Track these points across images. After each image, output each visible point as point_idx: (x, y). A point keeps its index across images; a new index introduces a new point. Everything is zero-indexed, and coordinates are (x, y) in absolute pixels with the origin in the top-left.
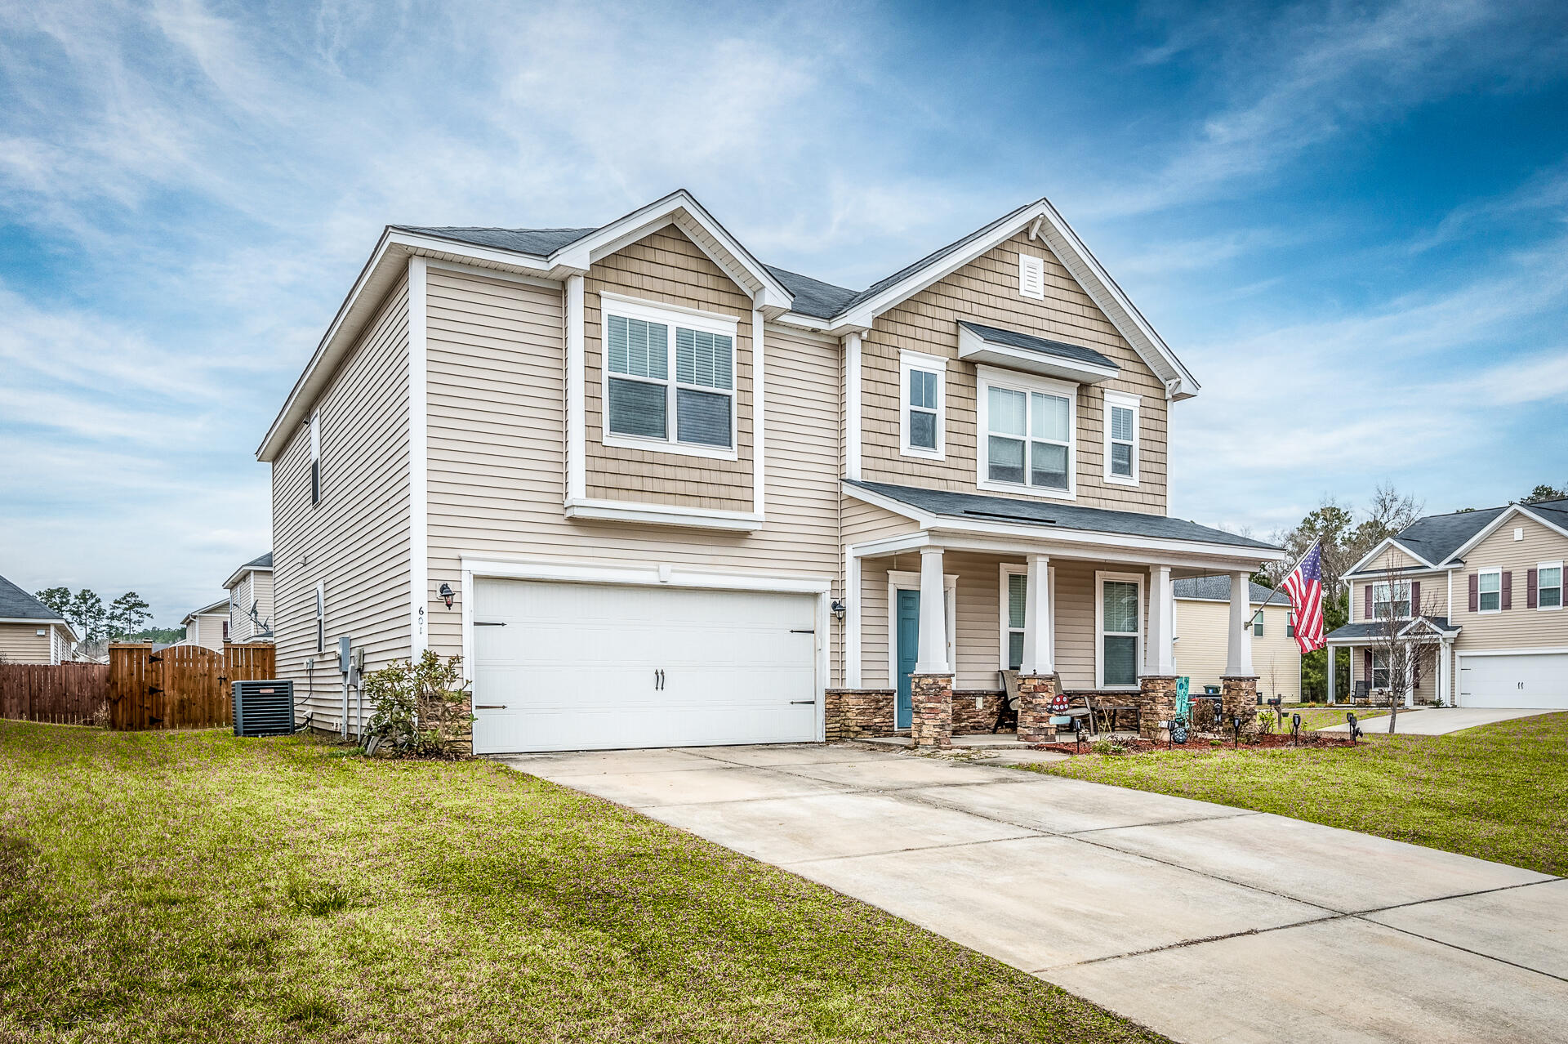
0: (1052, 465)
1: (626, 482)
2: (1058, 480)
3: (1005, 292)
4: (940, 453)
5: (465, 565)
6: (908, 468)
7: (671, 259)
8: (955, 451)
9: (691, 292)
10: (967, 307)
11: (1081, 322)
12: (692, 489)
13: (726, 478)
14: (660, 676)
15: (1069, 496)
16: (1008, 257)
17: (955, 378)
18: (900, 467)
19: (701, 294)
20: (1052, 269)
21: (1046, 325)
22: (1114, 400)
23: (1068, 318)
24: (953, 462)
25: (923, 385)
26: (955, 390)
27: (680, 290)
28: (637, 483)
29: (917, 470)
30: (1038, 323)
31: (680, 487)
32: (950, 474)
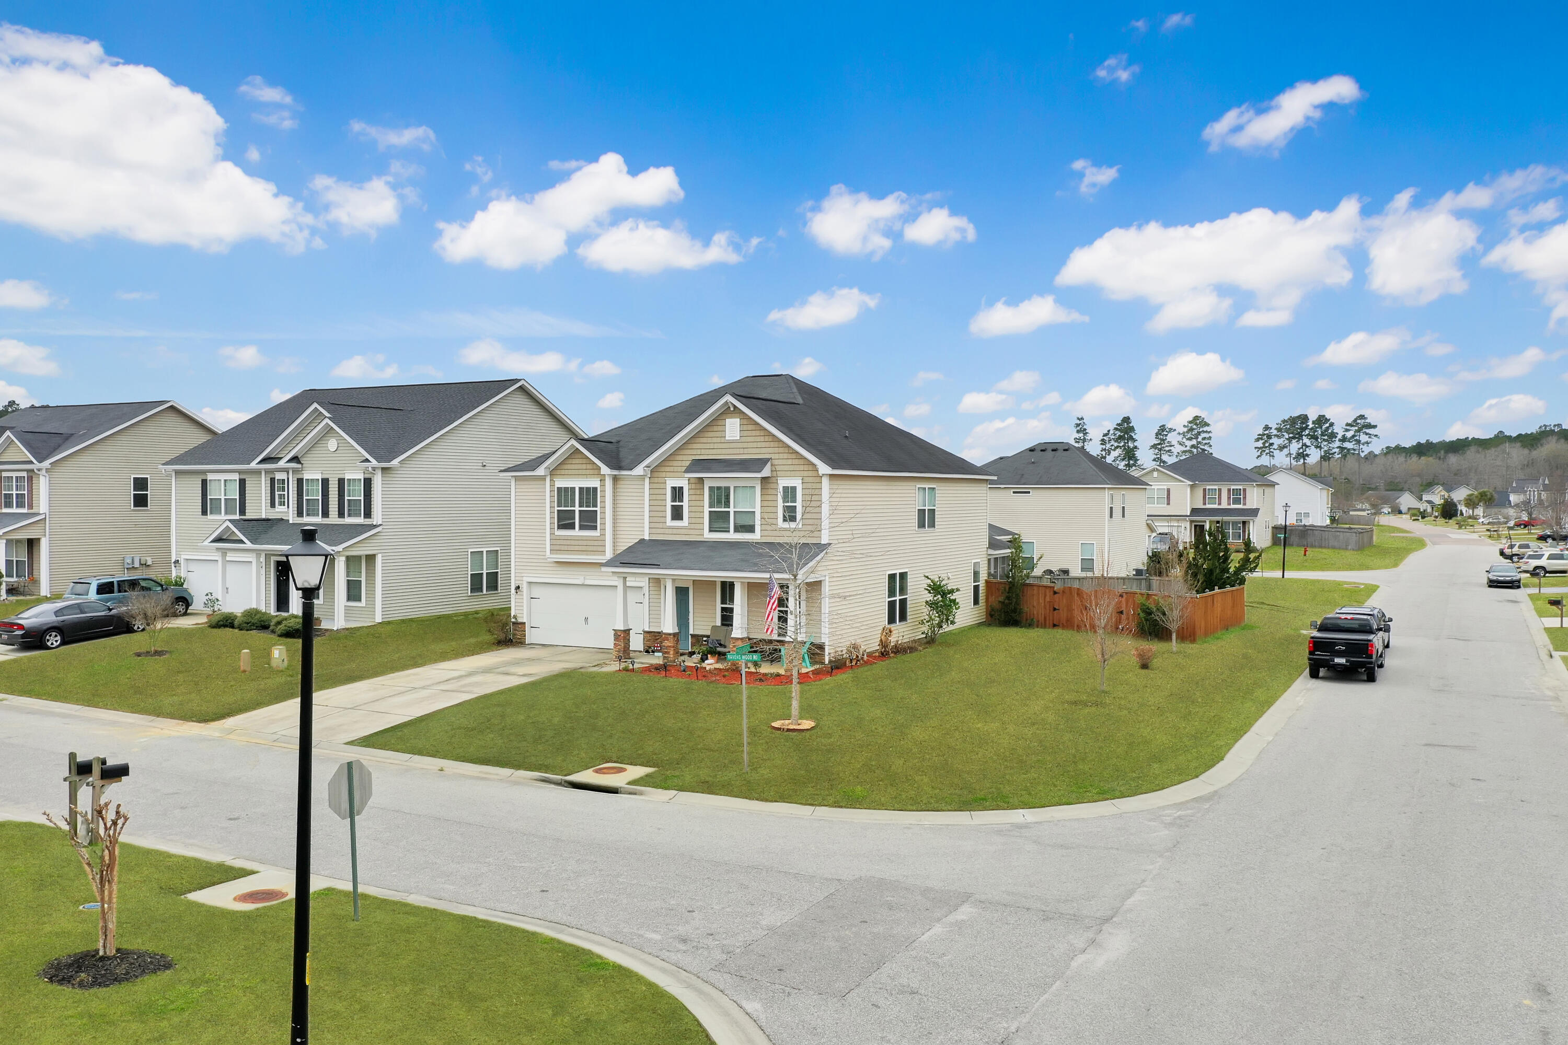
0: (746, 521)
1: (563, 548)
2: (750, 529)
3: (718, 440)
4: (685, 522)
5: (524, 578)
6: (670, 531)
7: (577, 461)
8: (693, 521)
9: (584, 472)
10: (699, 452)
11: (763, 445)
12: (584, 548)
13: (596, 543)
14: (586, 619)
15: (756, 536)
16: (720, 423)
17: (693, 486)
18: (667, 531)
19: (588, 472)
20: (745, 422)
21: (741, 451)
22: (783, 483)
23: (755, 445)
24: (693, 526)
25: (677, 493)
26: (692, 492)
27: (580, 472)
28: (566, 548)
29: (675, 531)
30: (738, 451)
31: (580, 548)
32: (692, 532)
